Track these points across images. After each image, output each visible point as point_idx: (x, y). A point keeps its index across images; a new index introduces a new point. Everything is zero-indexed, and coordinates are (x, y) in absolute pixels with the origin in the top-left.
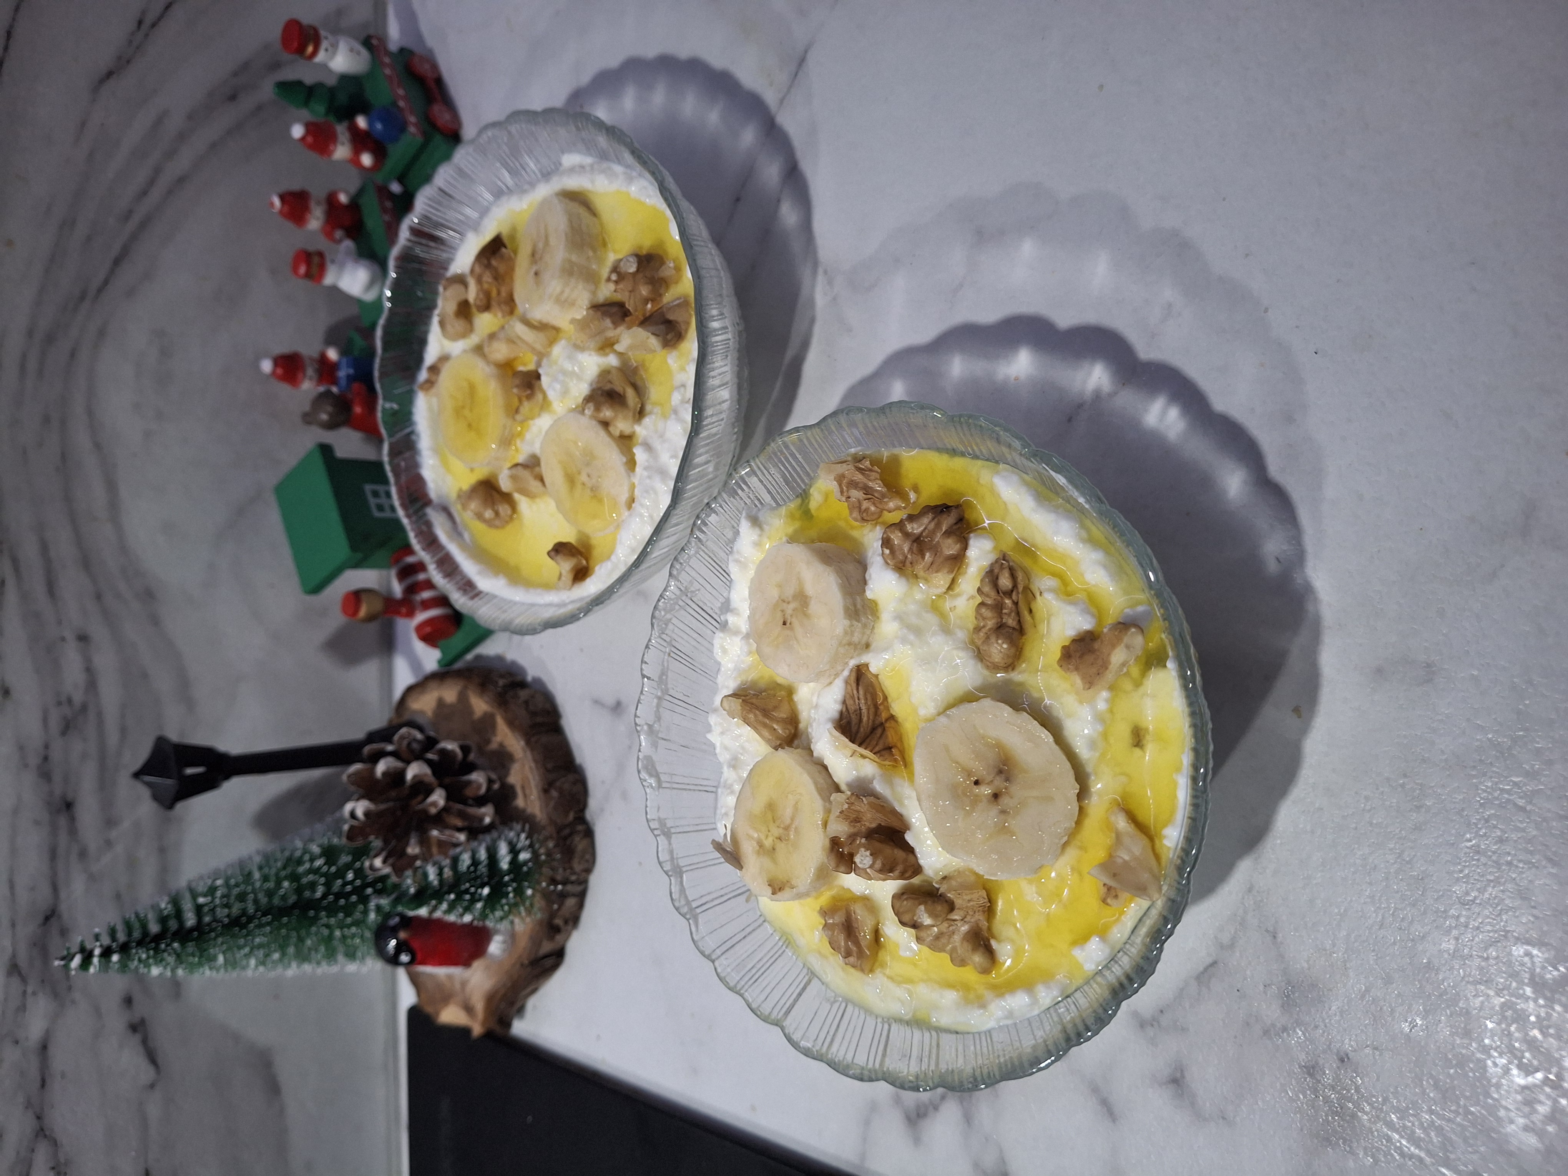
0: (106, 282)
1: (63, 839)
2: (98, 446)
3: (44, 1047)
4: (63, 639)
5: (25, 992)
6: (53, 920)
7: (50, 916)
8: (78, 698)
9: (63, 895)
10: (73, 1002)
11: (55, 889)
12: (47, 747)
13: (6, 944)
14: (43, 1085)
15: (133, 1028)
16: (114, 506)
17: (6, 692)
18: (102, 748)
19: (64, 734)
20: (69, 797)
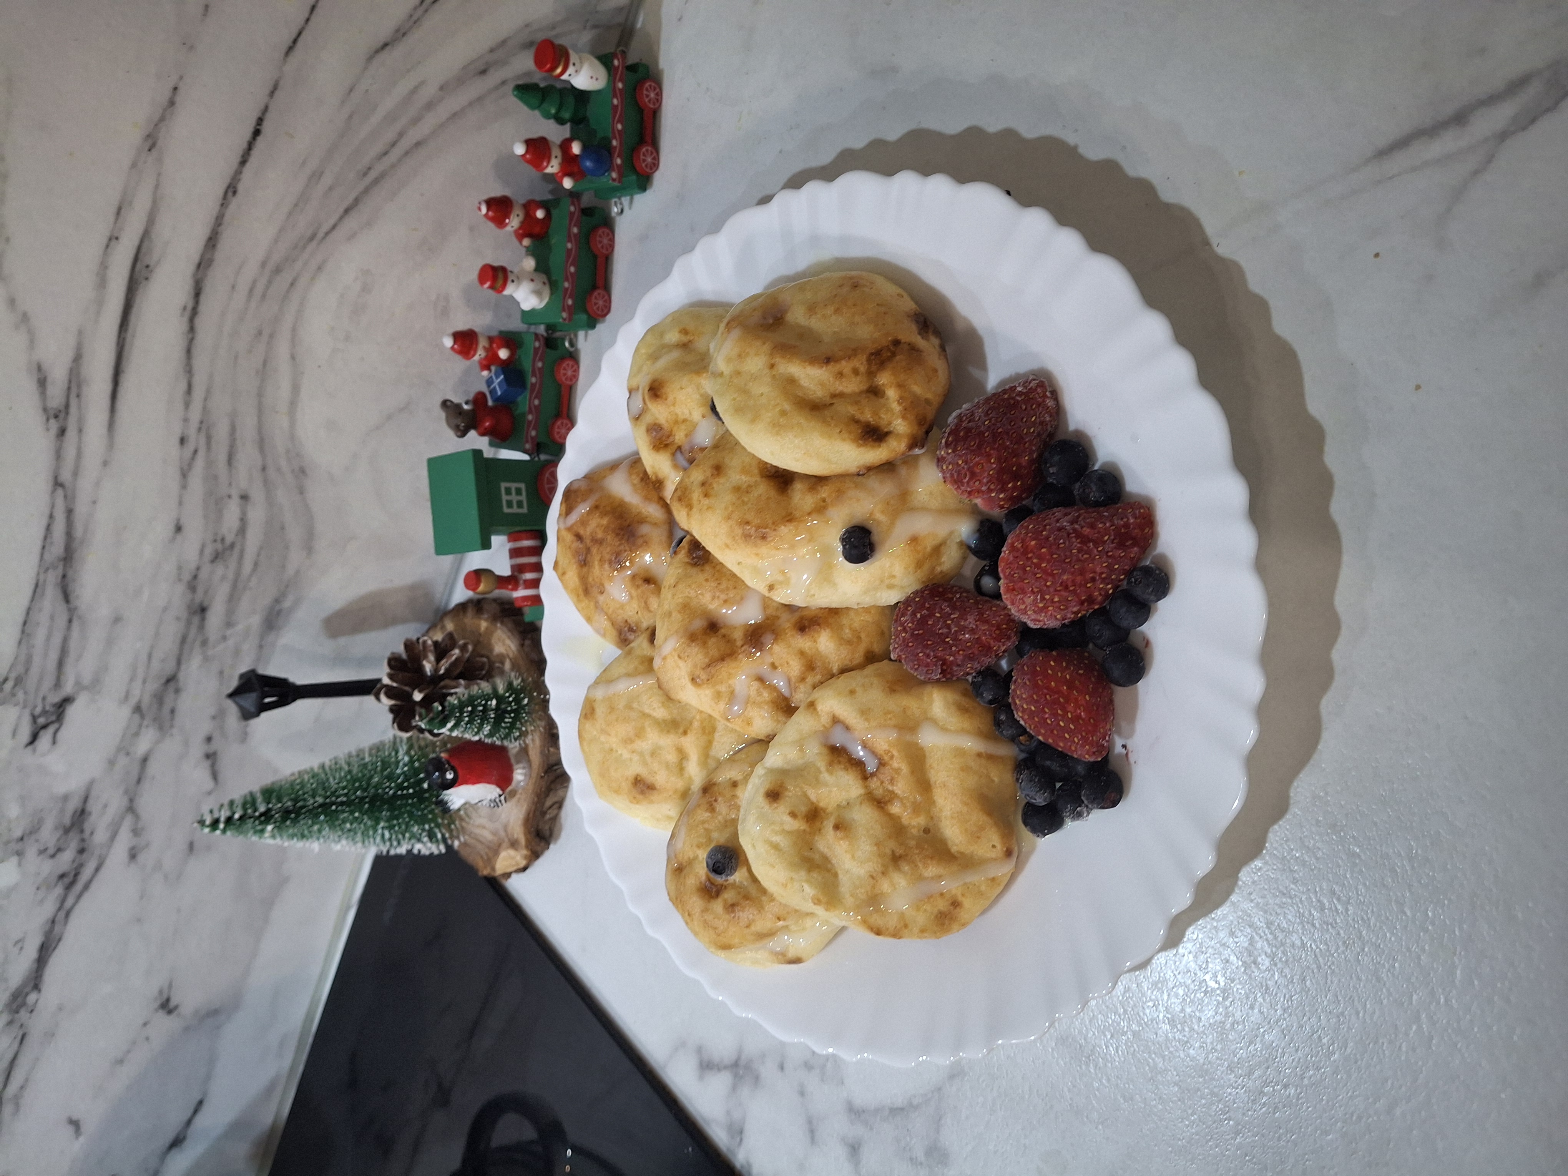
0: (334, 227)
1: (193, 631)
3: (145, 760)
4: (229, 497)
5: (140, 726)
6: (172, 684)
7: (171, 680)
8: (229, 539)
9: (183, 667)
10: (172, 735)
11: (179, 662)
12: (198, 569)
13: (136, 692)
14: (139, 781)
15: (208, 756)
16: (293, 404)
17: (179, 529)
18: (238, 574)
19: (212, 562)
20: (205, 604)
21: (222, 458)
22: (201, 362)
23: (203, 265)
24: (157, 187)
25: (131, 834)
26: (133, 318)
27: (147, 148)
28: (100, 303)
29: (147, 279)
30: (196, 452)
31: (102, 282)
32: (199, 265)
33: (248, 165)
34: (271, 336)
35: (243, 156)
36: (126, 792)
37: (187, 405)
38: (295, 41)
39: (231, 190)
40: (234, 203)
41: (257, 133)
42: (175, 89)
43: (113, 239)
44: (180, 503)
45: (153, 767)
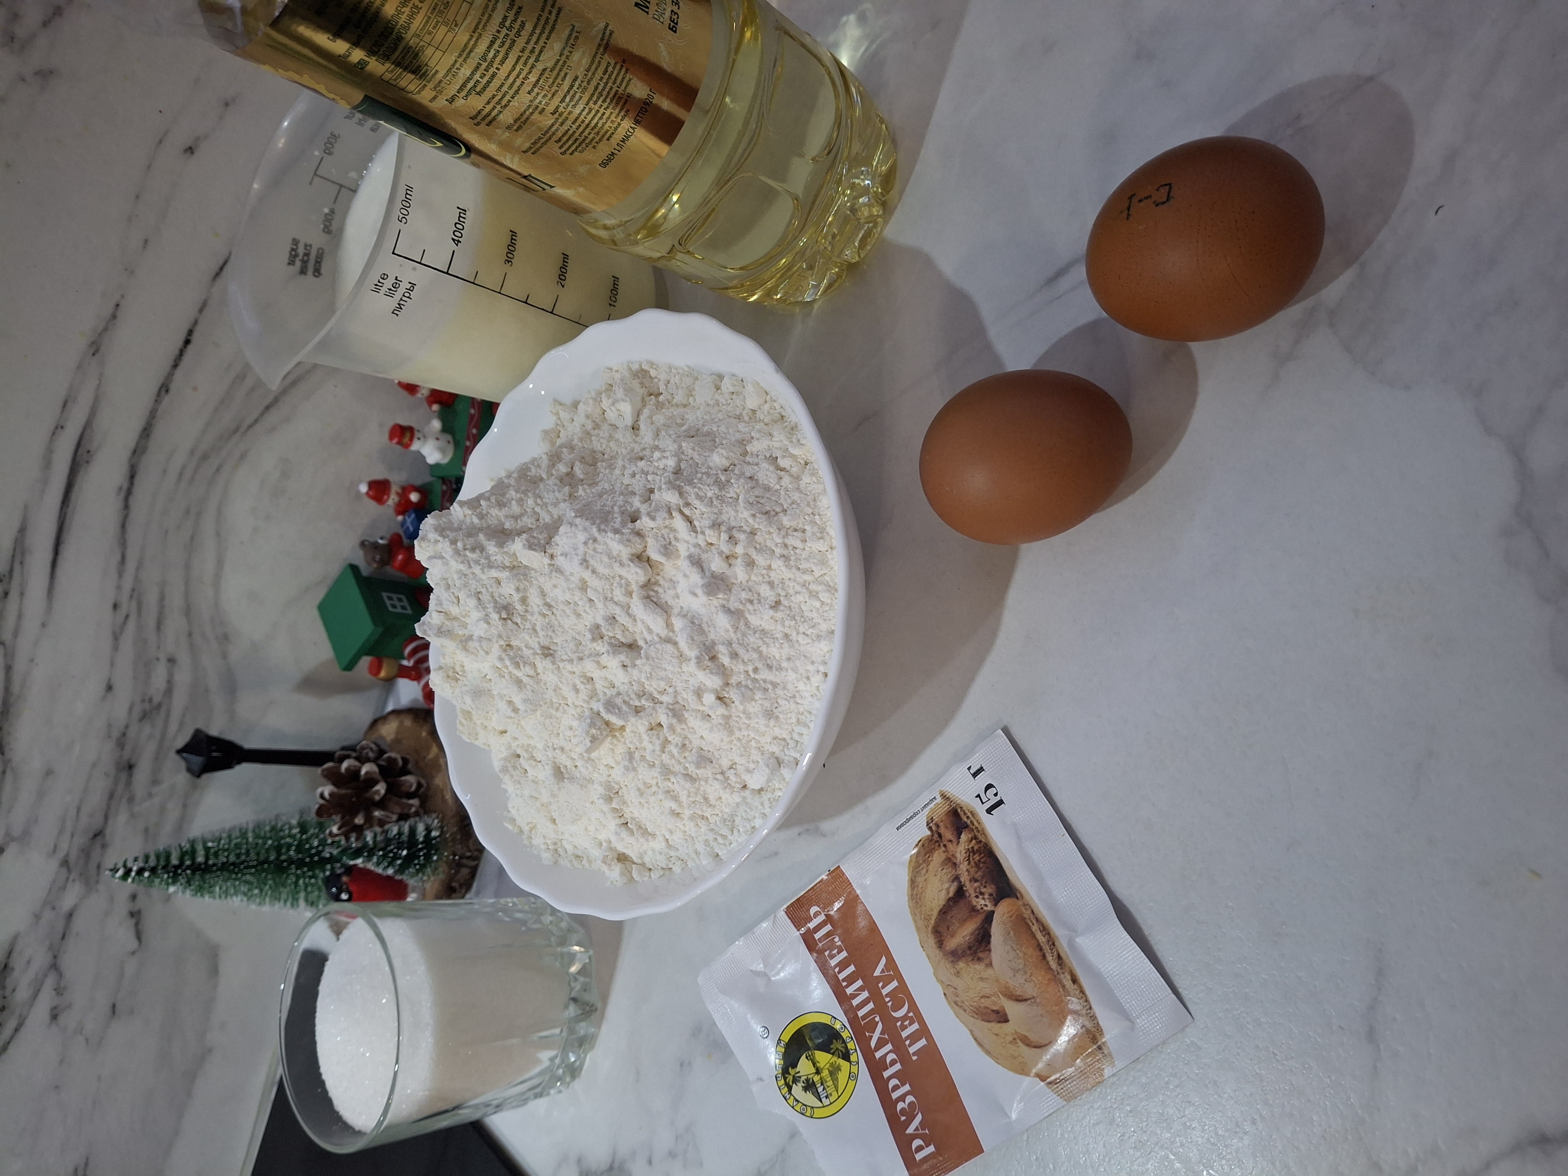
0: (256, 421)
1: (121, 786)
2: (218, 534)
3: (70, 915)
4: (158, 659)
5: (67, 879)
6: (98, 838)
7: (98, 834)
8: (157, 699)
9: (110, 822)
10: (97, 891)
11: (106, 817)
12: (127, 727)
13: (64, 846)
14: (63, 938)
15: (132, 914)
16: (218, 576)
17: (110, 688)
18: (164, 734)
19: (141, 720)
20: (132, 762)
21: (151, 623)
22: (134, 536)
23: (138, 452)
24: (99, 385)
25: (54, 993)
26: (74, 496)
27: (92, 352)
28: (45, 481)
29: (88, 462)
30: (127, 616)
31: (47, 463)
32: (135, 452)
33: (179, 368)
34: (199, 514)
35: (175, 361)
36: (51, 948)
37: (120, 575)
38: (221, 269)
39: (164, 388)
40: (166, 400)
41: (187, 342)
42: (118, 305)
43: (59, 427)
44: (112, 665)
45: (79, 923)
